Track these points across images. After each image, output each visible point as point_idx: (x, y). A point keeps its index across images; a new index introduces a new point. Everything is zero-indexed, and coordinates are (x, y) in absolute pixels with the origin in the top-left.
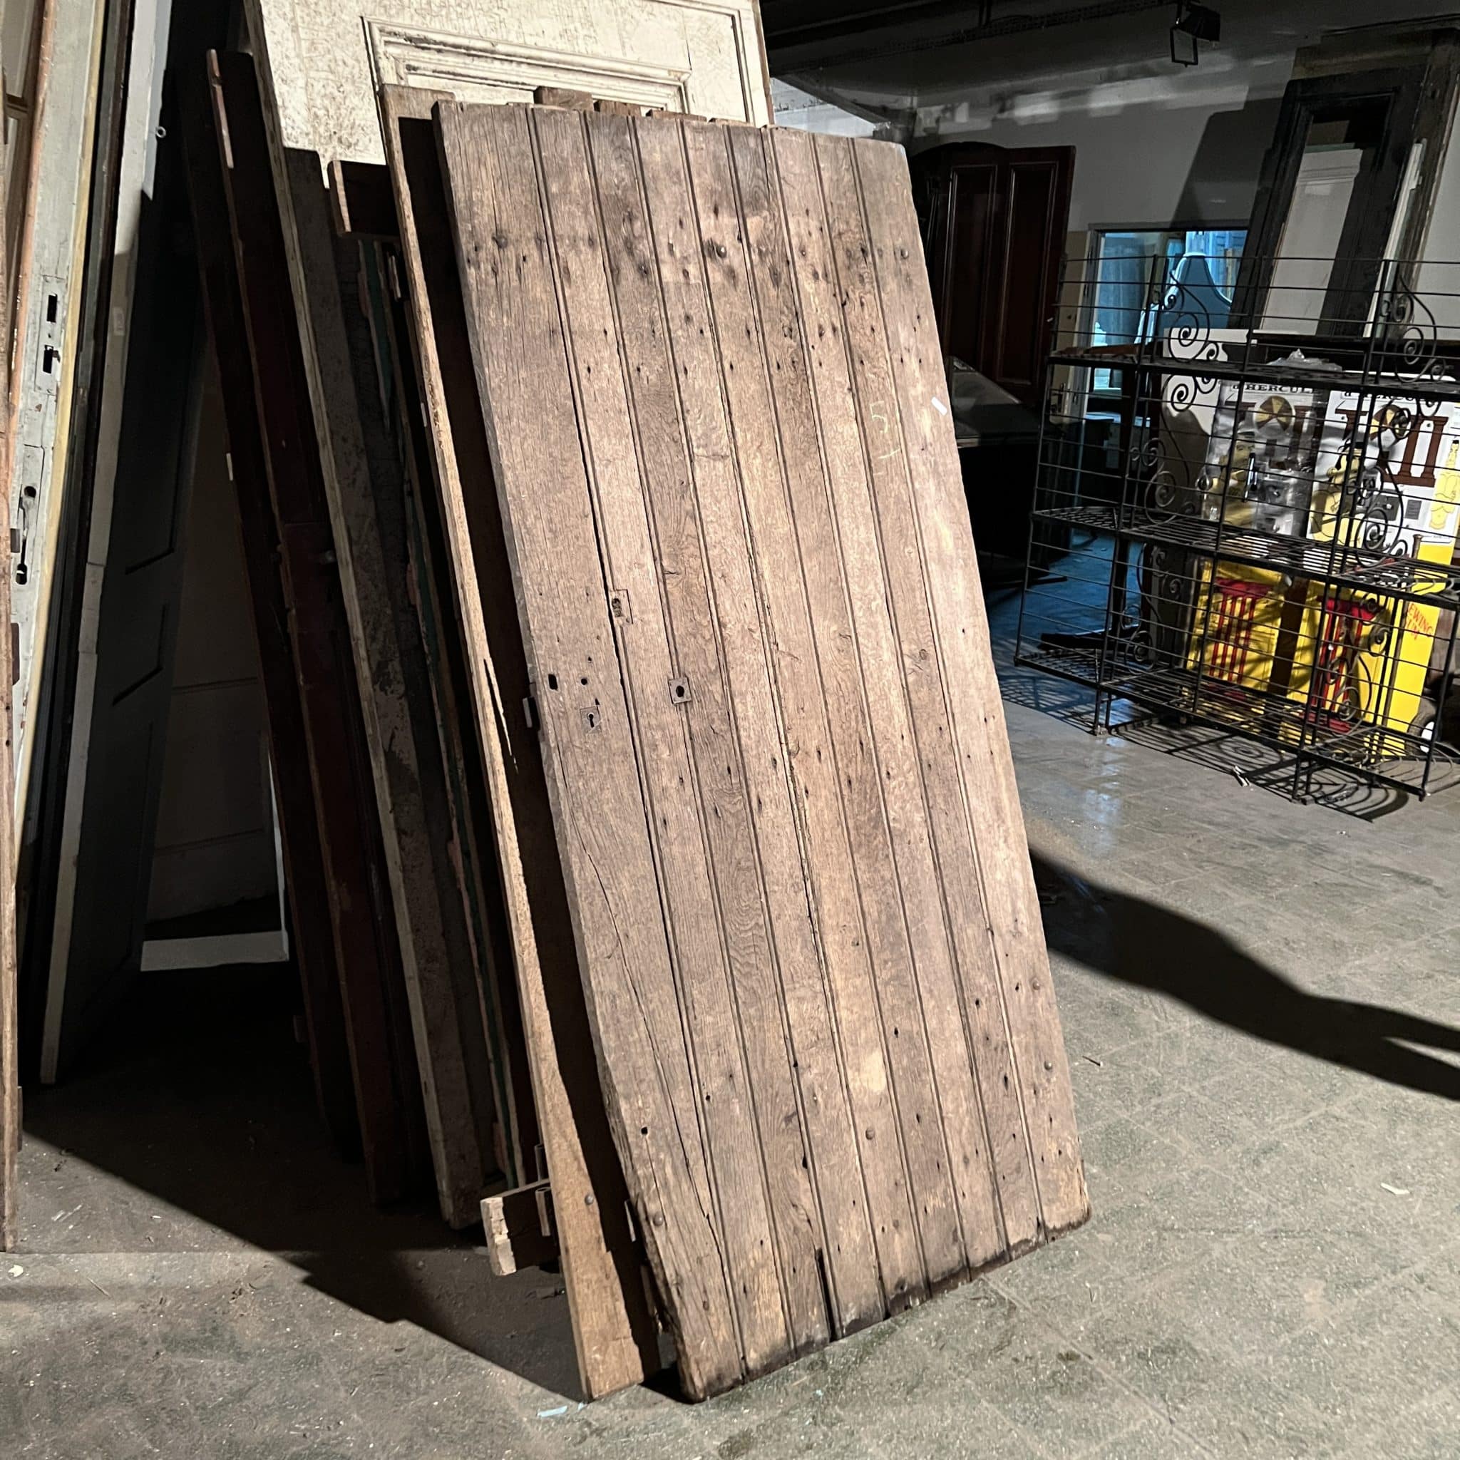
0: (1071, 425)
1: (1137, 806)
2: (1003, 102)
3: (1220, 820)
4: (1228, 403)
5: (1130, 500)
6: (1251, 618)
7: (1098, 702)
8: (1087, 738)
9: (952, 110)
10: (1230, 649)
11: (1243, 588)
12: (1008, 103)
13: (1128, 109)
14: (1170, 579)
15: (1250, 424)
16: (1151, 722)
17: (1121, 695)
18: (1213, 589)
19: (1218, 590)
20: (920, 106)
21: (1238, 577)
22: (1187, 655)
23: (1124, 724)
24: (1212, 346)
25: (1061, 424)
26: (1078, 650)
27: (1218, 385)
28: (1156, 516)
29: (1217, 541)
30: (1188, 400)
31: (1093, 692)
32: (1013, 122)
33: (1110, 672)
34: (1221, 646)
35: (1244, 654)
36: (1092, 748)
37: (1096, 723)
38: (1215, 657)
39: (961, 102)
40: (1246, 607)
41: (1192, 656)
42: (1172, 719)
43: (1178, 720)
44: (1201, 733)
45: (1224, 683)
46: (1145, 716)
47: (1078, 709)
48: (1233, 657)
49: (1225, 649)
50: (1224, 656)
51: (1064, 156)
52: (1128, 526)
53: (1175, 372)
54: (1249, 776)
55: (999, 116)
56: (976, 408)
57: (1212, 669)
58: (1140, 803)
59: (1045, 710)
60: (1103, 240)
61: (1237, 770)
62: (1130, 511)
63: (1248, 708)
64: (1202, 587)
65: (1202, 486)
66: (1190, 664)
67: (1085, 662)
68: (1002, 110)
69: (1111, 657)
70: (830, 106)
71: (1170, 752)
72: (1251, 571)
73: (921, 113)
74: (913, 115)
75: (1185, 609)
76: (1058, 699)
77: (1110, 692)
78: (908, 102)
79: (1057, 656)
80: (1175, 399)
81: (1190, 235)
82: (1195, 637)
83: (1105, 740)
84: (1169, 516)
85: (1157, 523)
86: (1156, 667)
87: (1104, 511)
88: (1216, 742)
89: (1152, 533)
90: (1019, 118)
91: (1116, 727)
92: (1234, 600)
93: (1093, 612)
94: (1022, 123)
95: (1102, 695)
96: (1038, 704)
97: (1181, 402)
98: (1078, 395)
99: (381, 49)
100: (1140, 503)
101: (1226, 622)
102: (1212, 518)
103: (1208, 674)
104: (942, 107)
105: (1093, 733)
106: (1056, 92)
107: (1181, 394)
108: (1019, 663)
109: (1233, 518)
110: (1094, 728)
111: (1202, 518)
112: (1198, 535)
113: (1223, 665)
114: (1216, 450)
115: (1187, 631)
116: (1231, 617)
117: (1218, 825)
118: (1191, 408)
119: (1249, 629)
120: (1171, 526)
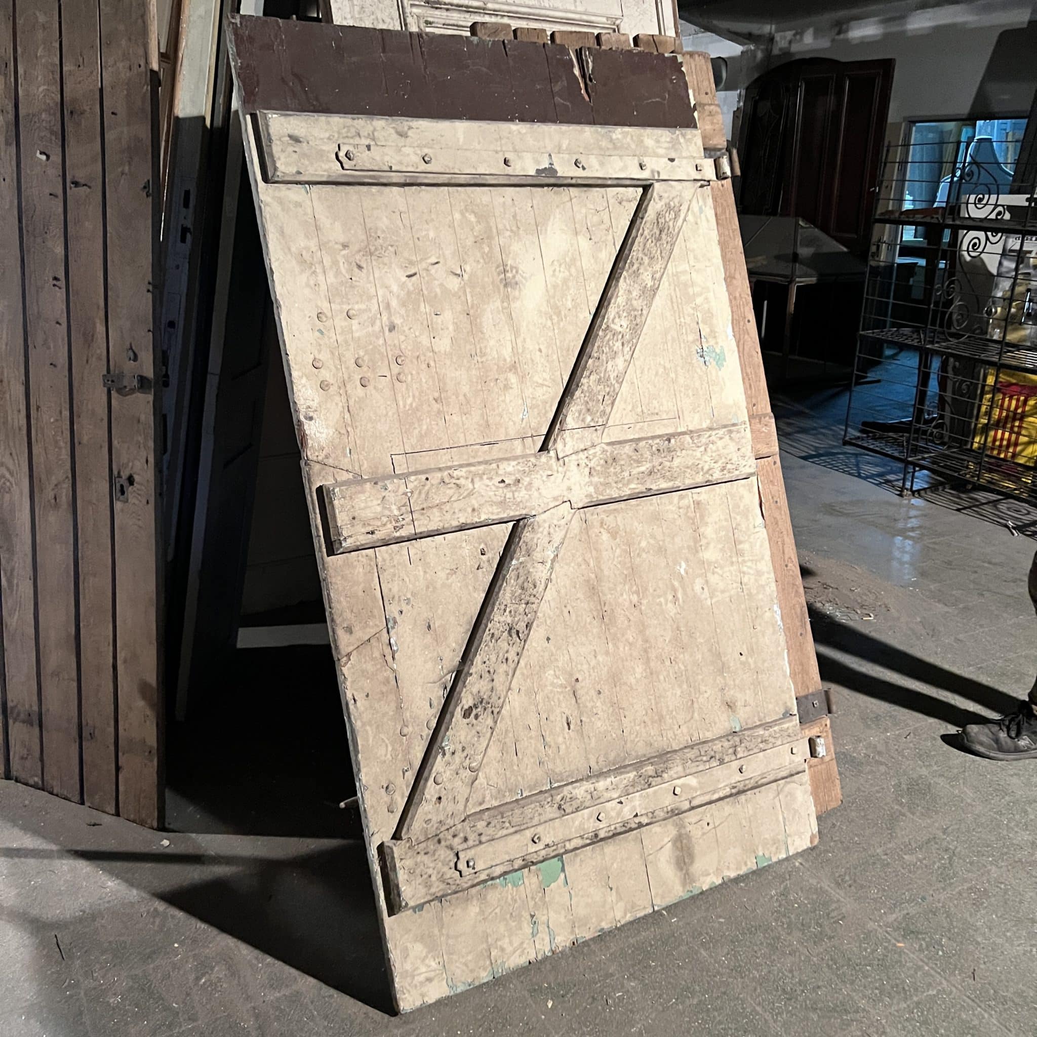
0: (885, 267)
1: (934, 549)
2: (841, 26)
3: (997, 561)
4: (1011, 251)
5: (933, 324)
6: (1023, 412)
7: (906, 473)
8: (896, 499)
9: (800, 33)
10: (1007, 435)
11: (1019, 389)
12: (844, 27)
13: (938, 29)
14: (962, 382)
15: (1028, 266)
16: (944, 488)
17: (923, 468)
18: (995, 390)
19: (999, 390)
20: (777, 31)
21: (1014, 381)
22: (973, 439)
23: (924, 489)
24: (1000, 209)
25: (878, 267)
26: (891, 434)
27: (1004, 238)
28: (954, 335)
29: (1000, 354)
30: (980, 250)
31: (901, 465)
32: (847, 41)
33: (915, 450)
34: (1000, 432)
35: (1017, 439)
36: (900, 506)
37: (903, 488)
38: (995, 440)
39: (808, 27)
40: (1020, 404)
41: (977, 439)
42: (960, 486)
43: (965, 485)
44: (982, 496)
45: (1001, 459)
46: (941, 484)
47: (891, 477)
48: (1009, 440)
49: (1003, 434)
50: (1002, 439)
51: (887, 66)
52: (932, 343)
53: (970, 228)
54: (1021, 529)
55: (837, 37)
56: (816, 256)
57: (993, 449)
58: (936, 547)
59: (865, 478)
60: (914, 129)
61: (1010, 524)
62: (934, 331)
63: (1019, 479)
64: (987, 388)
65: (989, 313)
66: (976, 445)
67: (896, 443)
68: (839, 33)
69: (916, 439)
70: (709, 34)
71: (958, 510)
72: (1025, 377)
73: (778, 37)
74: (771, 39)
75: (973, 404)
76: (874, 470)
77: (915, 465)
78: (767, 28)
79: (874, 438)
80: (971, 249)
81: (979, 123)
82: (980, 426)
83: (909, 500)
84: (964, 335)
85: (954, 341)
86: (949, 447)
87: (913, 332)
88: (995, 503)
89: (948, 348)
90: (854, 39)
91: (918, 491)
92: (1011, 398)
93: (902, 406)
94: (855, 42)
95: (908, 466)
96: (859, 473)
97: (975, 250)
98: (891, 246)
99: (408, 10)
100: (941, 326)
101: (1004, 414)
102: (995, 337)
103: (989, 453)
104: (794, 32)
105: (901, 495)
106: (882, 18)
107: (975, 244)
108: (845, 443)
109: (1012, 337)
110: (902, 491)
111: (988, 337)
112: (985, 350)
113: (1001, 446)
114: (1000, 286)
115: (974, 420)
116: (1008, 410)
117: (995, 564)
118: (983, 256)
119: (1021, 419)
120: (964, 343)
